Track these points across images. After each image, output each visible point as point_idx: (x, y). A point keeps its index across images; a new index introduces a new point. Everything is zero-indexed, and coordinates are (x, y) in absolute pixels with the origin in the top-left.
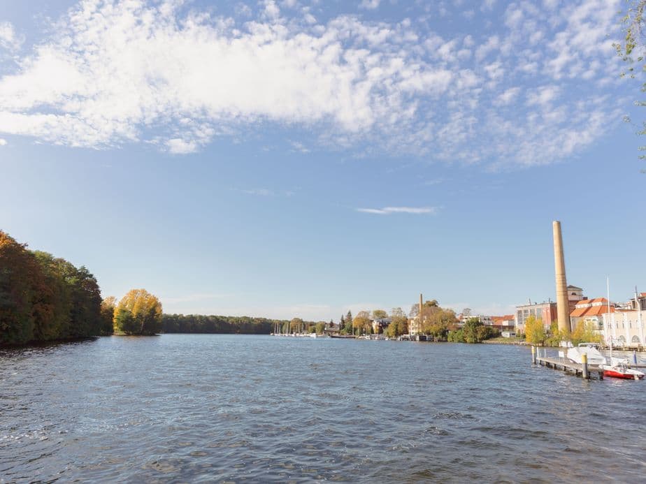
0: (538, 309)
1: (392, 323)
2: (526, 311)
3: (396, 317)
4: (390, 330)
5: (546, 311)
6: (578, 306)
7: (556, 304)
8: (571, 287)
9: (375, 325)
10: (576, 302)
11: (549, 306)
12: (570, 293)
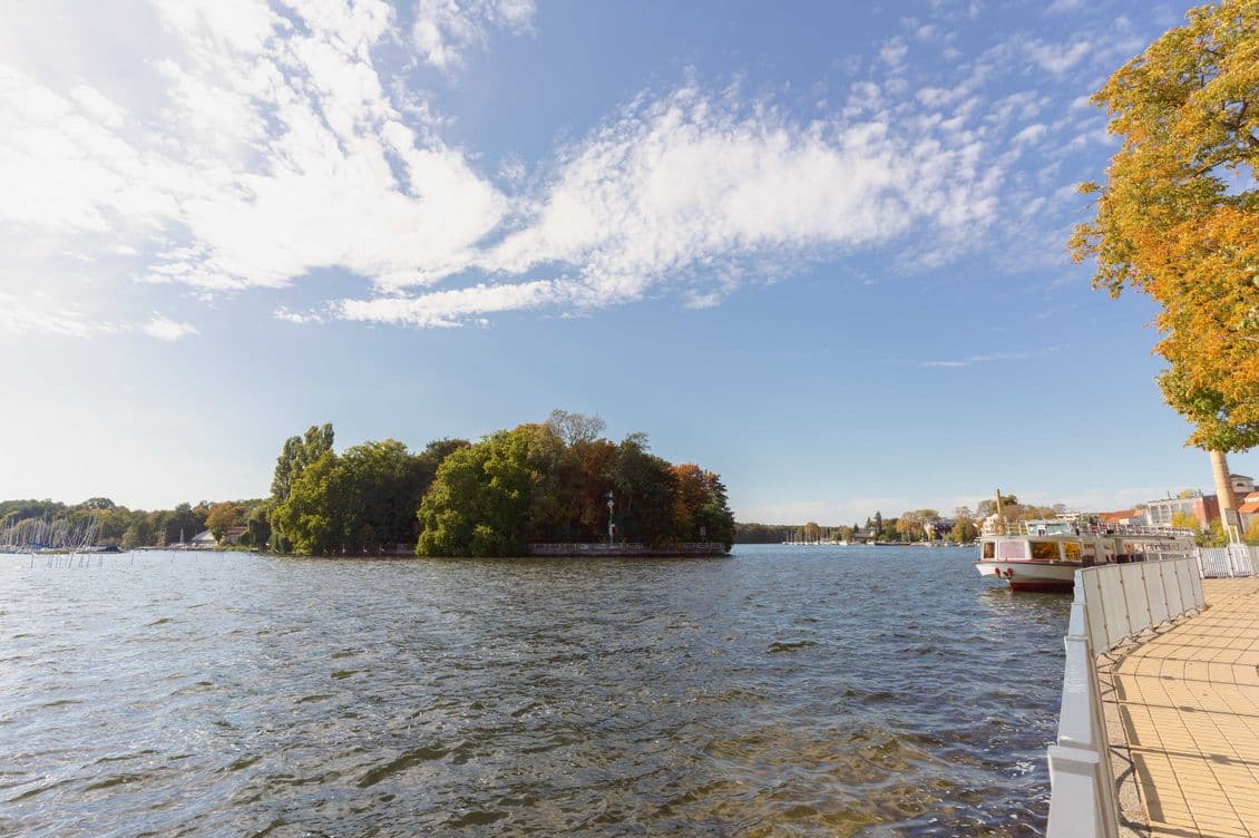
0: (1183, 505)
1: (957, 526)
2: (1163, 507)
3: (961, 518)
4: (956, 532)
5: (1197, 505)
6: (1248, 500)
7: (1215, 497)
8: (1234, 476)
9: (928, 528)
10: (1246, 494)
11: (1201, 500)
12: (1235, 483)
